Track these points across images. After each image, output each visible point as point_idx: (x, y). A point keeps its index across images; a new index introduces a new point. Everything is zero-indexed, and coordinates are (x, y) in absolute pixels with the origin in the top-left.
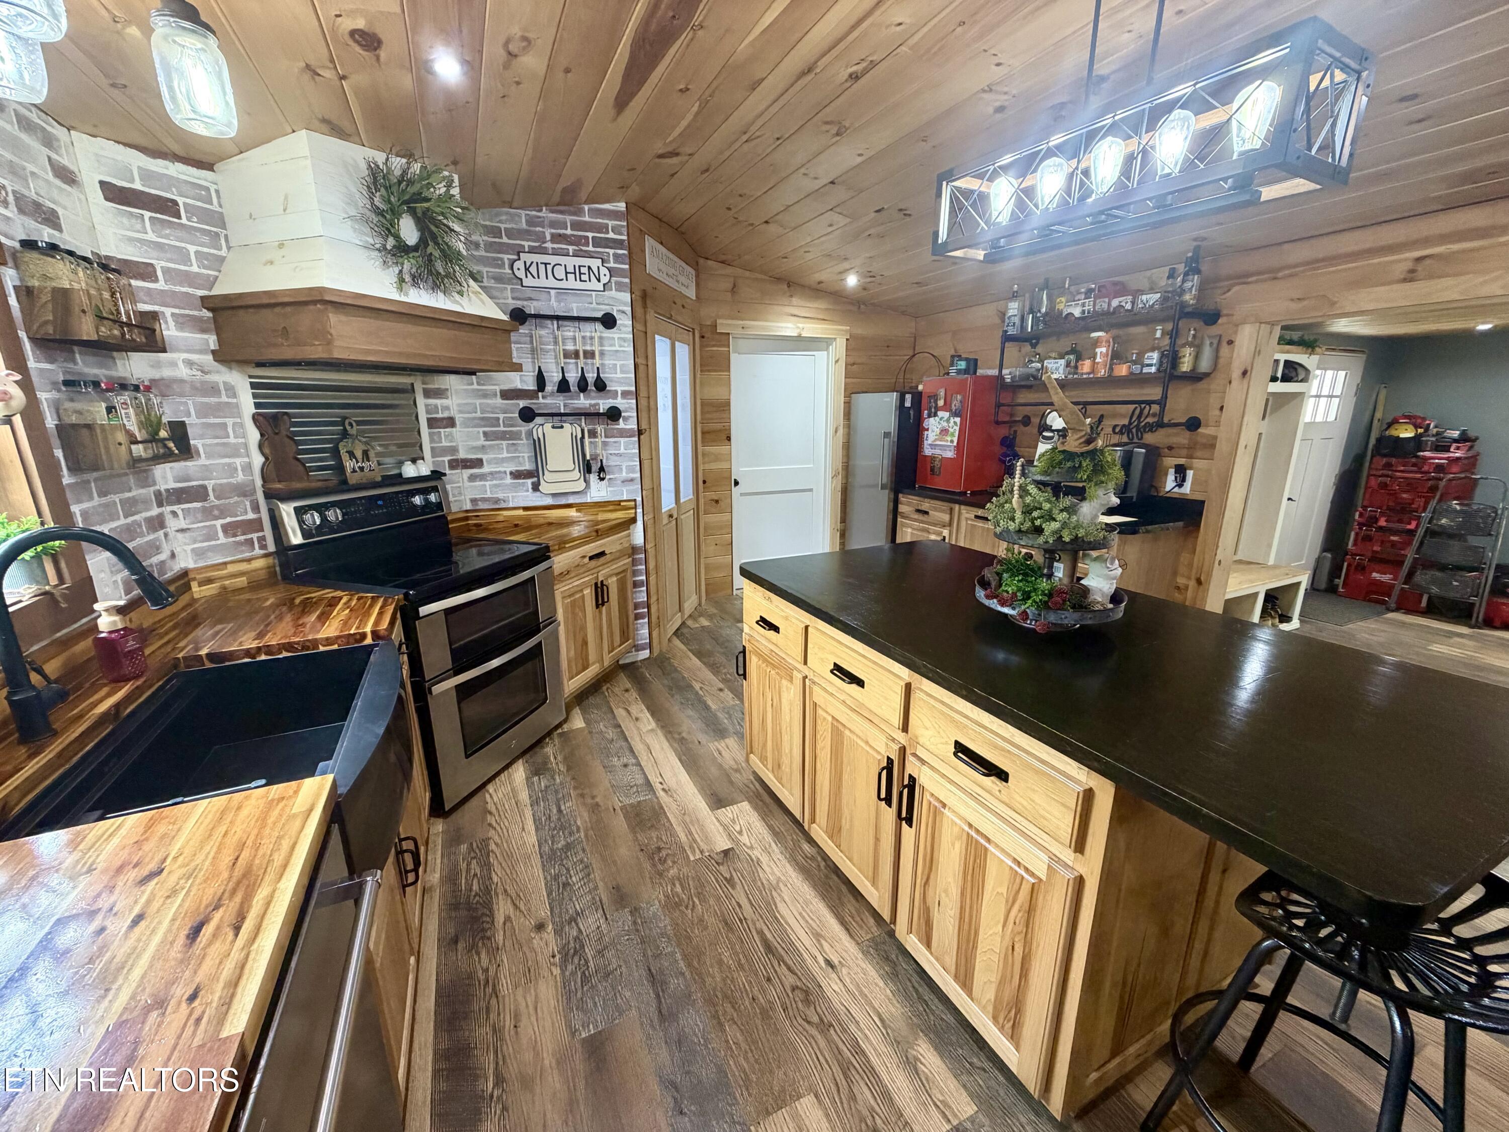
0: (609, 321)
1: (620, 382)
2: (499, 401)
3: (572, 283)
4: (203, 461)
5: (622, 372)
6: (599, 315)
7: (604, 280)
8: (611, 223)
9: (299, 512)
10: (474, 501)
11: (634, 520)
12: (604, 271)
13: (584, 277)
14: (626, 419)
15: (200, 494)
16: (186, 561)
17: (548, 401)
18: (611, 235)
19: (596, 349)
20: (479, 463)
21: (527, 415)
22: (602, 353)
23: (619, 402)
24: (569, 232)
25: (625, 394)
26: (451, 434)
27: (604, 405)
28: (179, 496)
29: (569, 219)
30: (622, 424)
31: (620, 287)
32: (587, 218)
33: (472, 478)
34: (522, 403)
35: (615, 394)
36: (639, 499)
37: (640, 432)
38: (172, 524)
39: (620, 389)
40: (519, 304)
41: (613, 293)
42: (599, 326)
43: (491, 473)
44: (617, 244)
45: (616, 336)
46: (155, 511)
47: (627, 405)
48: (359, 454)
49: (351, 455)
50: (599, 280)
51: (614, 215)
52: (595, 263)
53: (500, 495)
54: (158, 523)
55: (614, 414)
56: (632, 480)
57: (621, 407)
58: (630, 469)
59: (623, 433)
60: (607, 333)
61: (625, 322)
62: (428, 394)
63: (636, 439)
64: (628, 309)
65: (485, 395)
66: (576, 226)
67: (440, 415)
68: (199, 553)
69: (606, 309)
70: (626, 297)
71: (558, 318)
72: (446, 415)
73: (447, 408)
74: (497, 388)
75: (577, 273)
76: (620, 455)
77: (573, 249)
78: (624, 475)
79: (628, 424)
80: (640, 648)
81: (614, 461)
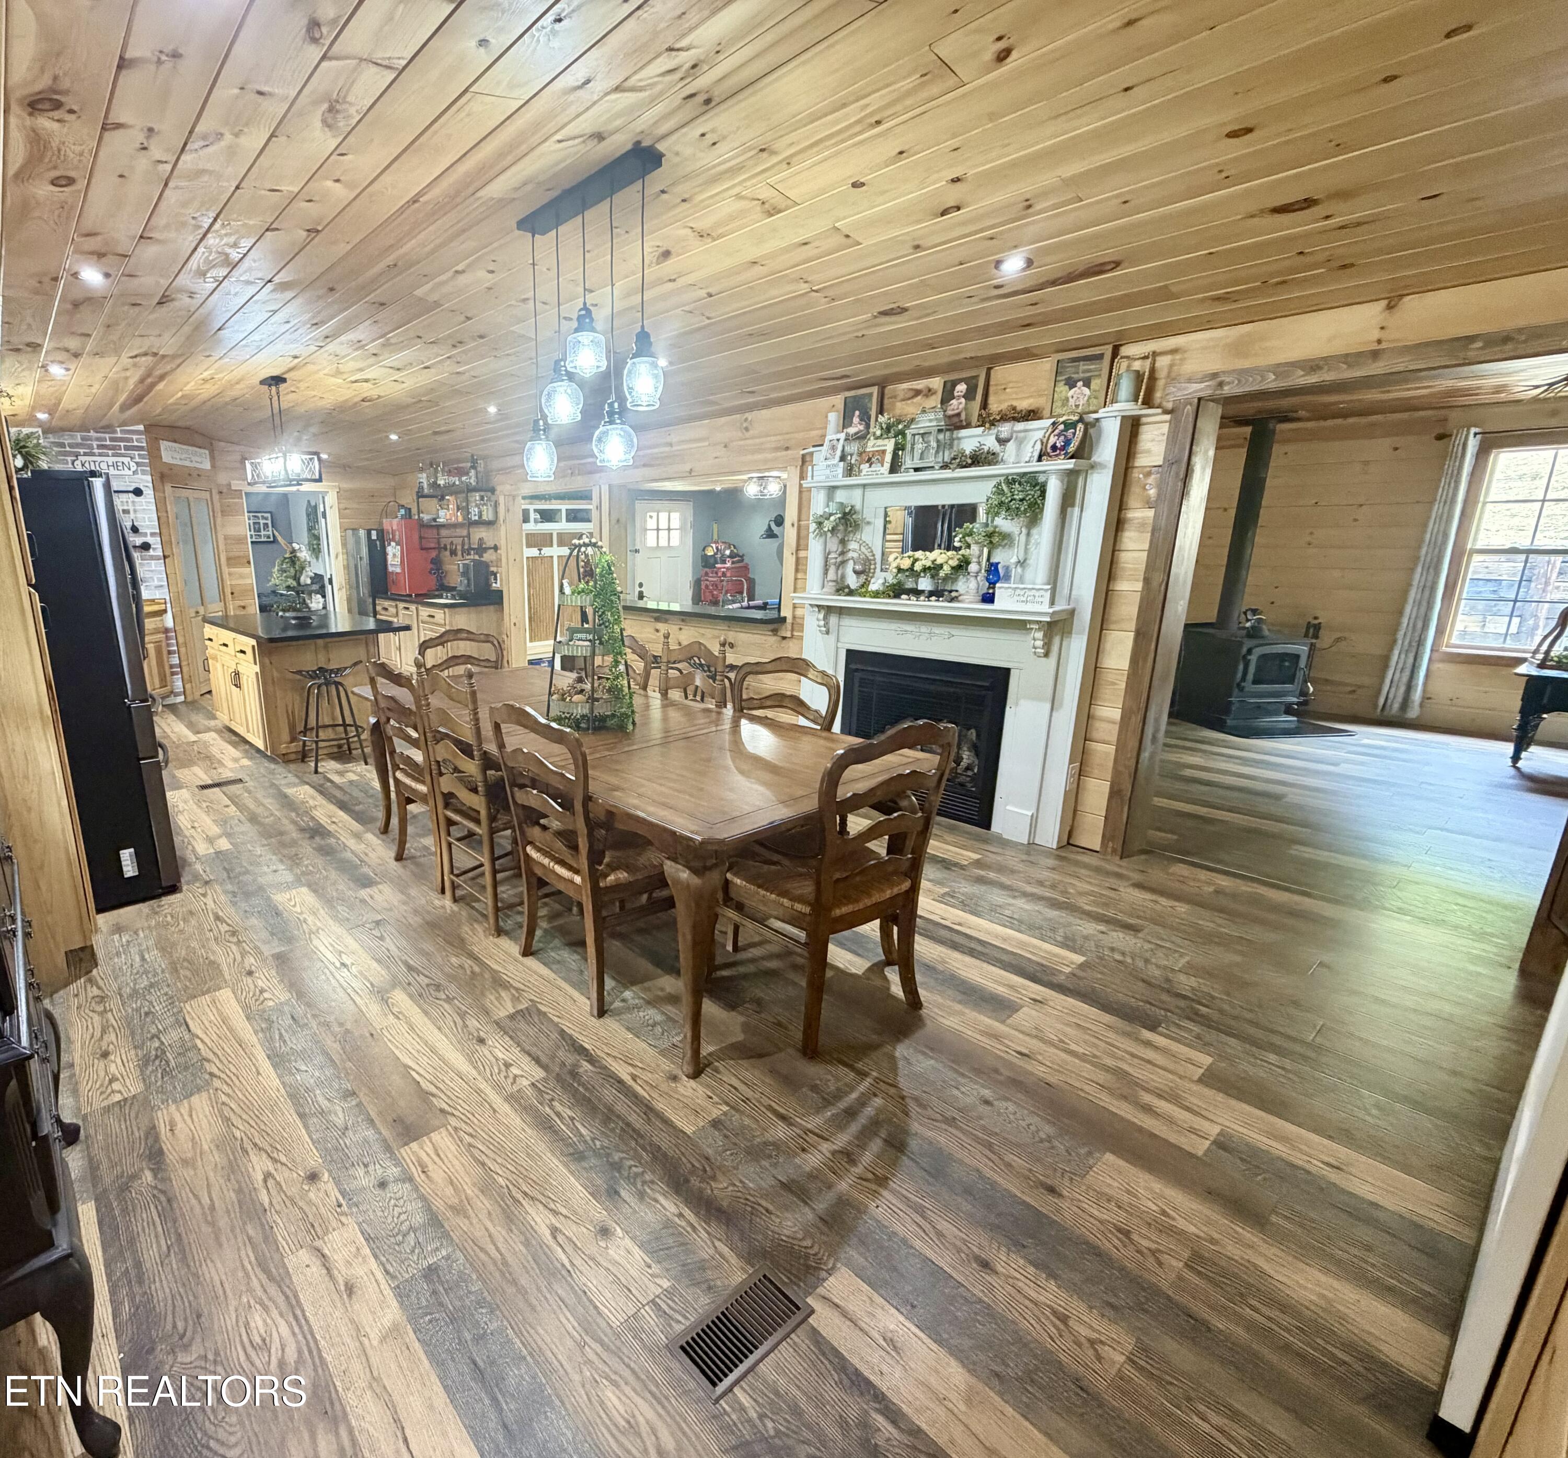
0: (138, 492)
1: (148, 527)
3: (111, 472)
5: (149, 521)
6: (132, 489)
7: (133, 468)
8: (135, 437)
11: (165, 611)
12: (132, 464)
13: (119, 468)
14: (154, 549)
18: (136, 444)
19: (131, 508)
22: (135, 511)
23: (149, 539)
24: (108, 443)
25: (153, 534)
27: (138, 541)
29: (107, 436)
30: (151, 552)
31: (144, 473)
32: (119, 435)
35: (145, 535)
36: (168, 598)
37: (165, 557)
39: (148, 532)
41: (140, 476)
42: (131, 495)
44: (140, 448)
45: (143, 500)
47: (155, 542)
50: (130, 469)
51: (137, 432)
52: (126, 460)
55: (145, 546)
56: (161, 586)
57: (150, 542)
58: (160, 580)
59: (152, 558)
60: (137, 499)
61: (149, 492)
63: (162, 561)
64: (150, 485)
66: (112, 439)
69: (135, 485)
70: (149, 478)
75: (114, 466)
76: (151, 571)
77: (110, 452)
78: (156, 583)
79: (157, 550)
80: (177, 695)
81: (148, 575)
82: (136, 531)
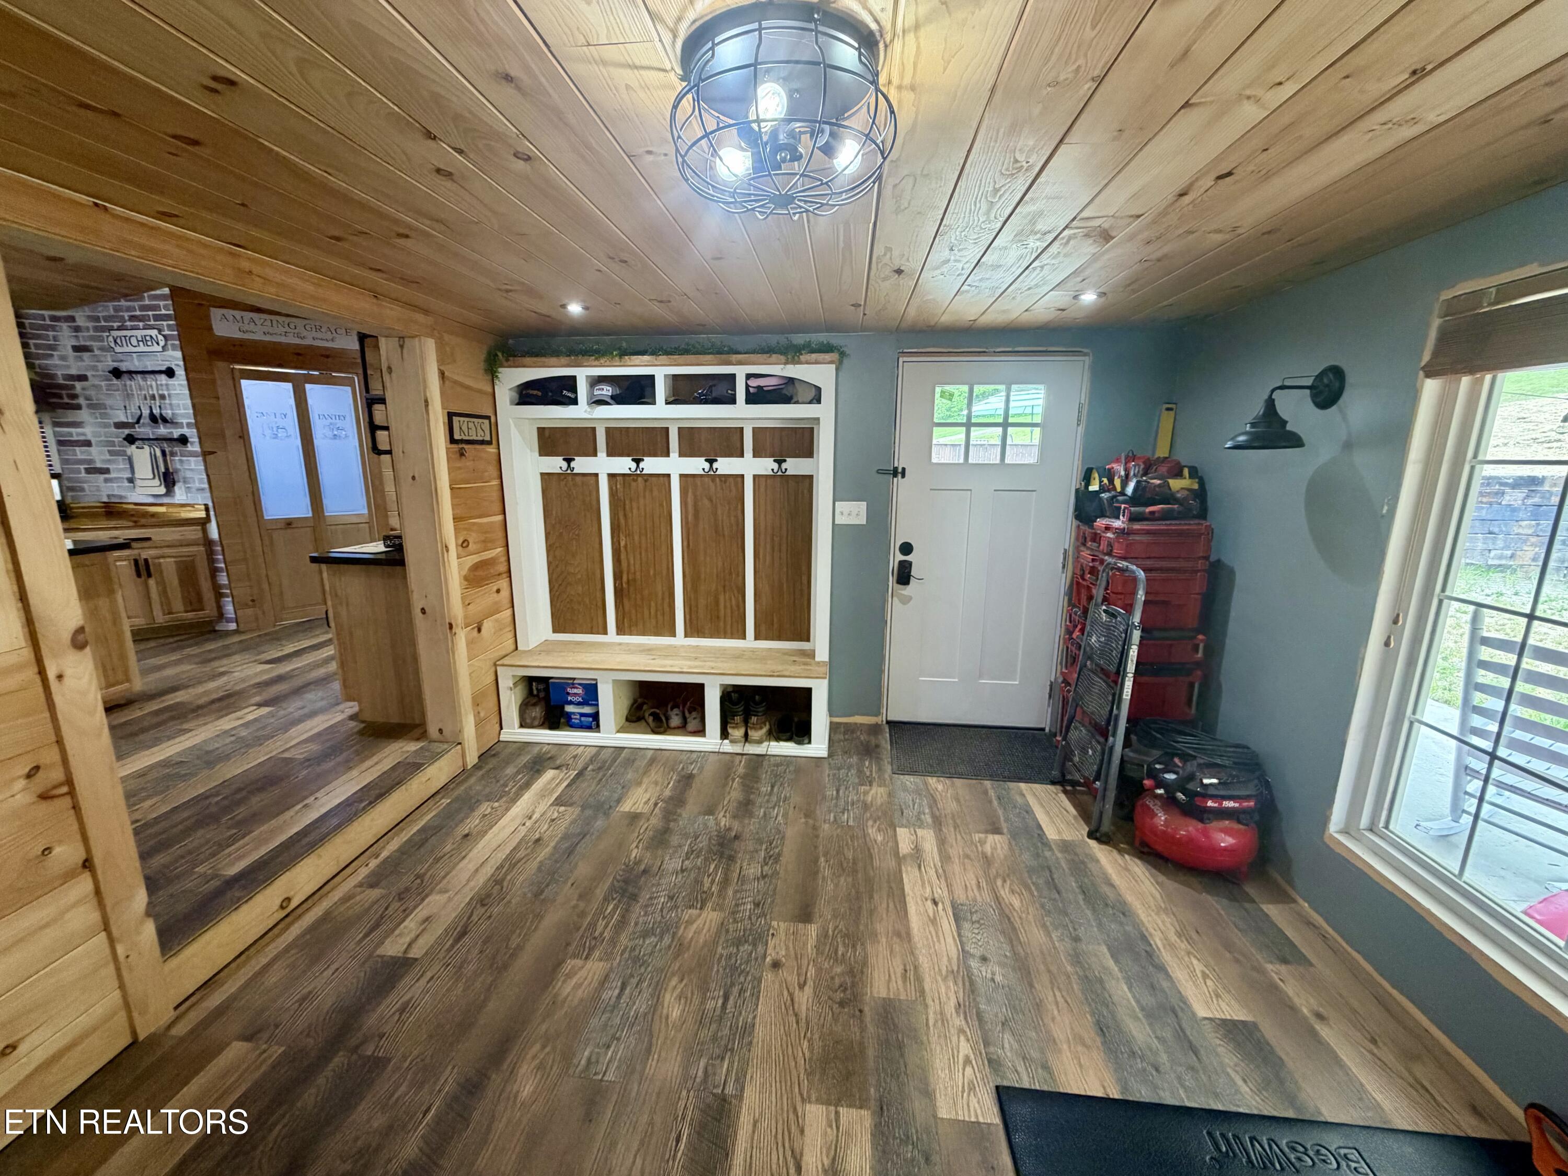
0: (170, 373)
1: (183, 416)
2: (113, 429)
3: (142, 348)
5: (185, 409)
6: (164, 368)
7: (162, 343)
8: (162, 303)
10: (109, 496)
11: (208, 519)
12: (160, 337)
13: (149, 343)
14: (192, 443)
17: (142, 430)
18: (163, 312)
19: (166, 393)
20: (107, 471)
21: (131, 439)
22: (169, 395)
23: (186, 431)
24: (138, 313)
25: (189, 425)
26: (89, 452)
27: (176, 433)
29: (136, 304)
30: (190, 448)
31: (174, 348)
32: (147, 302)
33: (106, 480)
34: (127, 431)
35: (181, 425)
36: (210, 504)
37: (204, 453)
39: (185, 421)
40: (116, 364)
41: (169, 352)
42: (164, 376)
43: (116, 478)
44: (166, 317)
45: (176, 383)
47: (191, 433)
50: (158, 344)
51: (163, 297)
52: (154, 333)
53: (123, 494)
55: (183, 440)
56: (203, 489)
57: (188, 435)
58: (201, 481)
59: (193, 454)
60: (171, 382)
61: (180, 372)
62: (56, 424)
63: (201, 458)
64: (181, 363)
65: (106, 426)
66: (144, 308)
67: (75, 439)
69: (167, 364)
70: (179, 354)
71: (143, 372)
72: (82, 438)
73: (83, 434)
74: (111, 422)
75: (144, 340)
76: (191, 470)
77: (141, 324)
78: (197, 485)
79: (194, 446)
80: (229, 620)
81: (189, 474)
82: (165, 420)
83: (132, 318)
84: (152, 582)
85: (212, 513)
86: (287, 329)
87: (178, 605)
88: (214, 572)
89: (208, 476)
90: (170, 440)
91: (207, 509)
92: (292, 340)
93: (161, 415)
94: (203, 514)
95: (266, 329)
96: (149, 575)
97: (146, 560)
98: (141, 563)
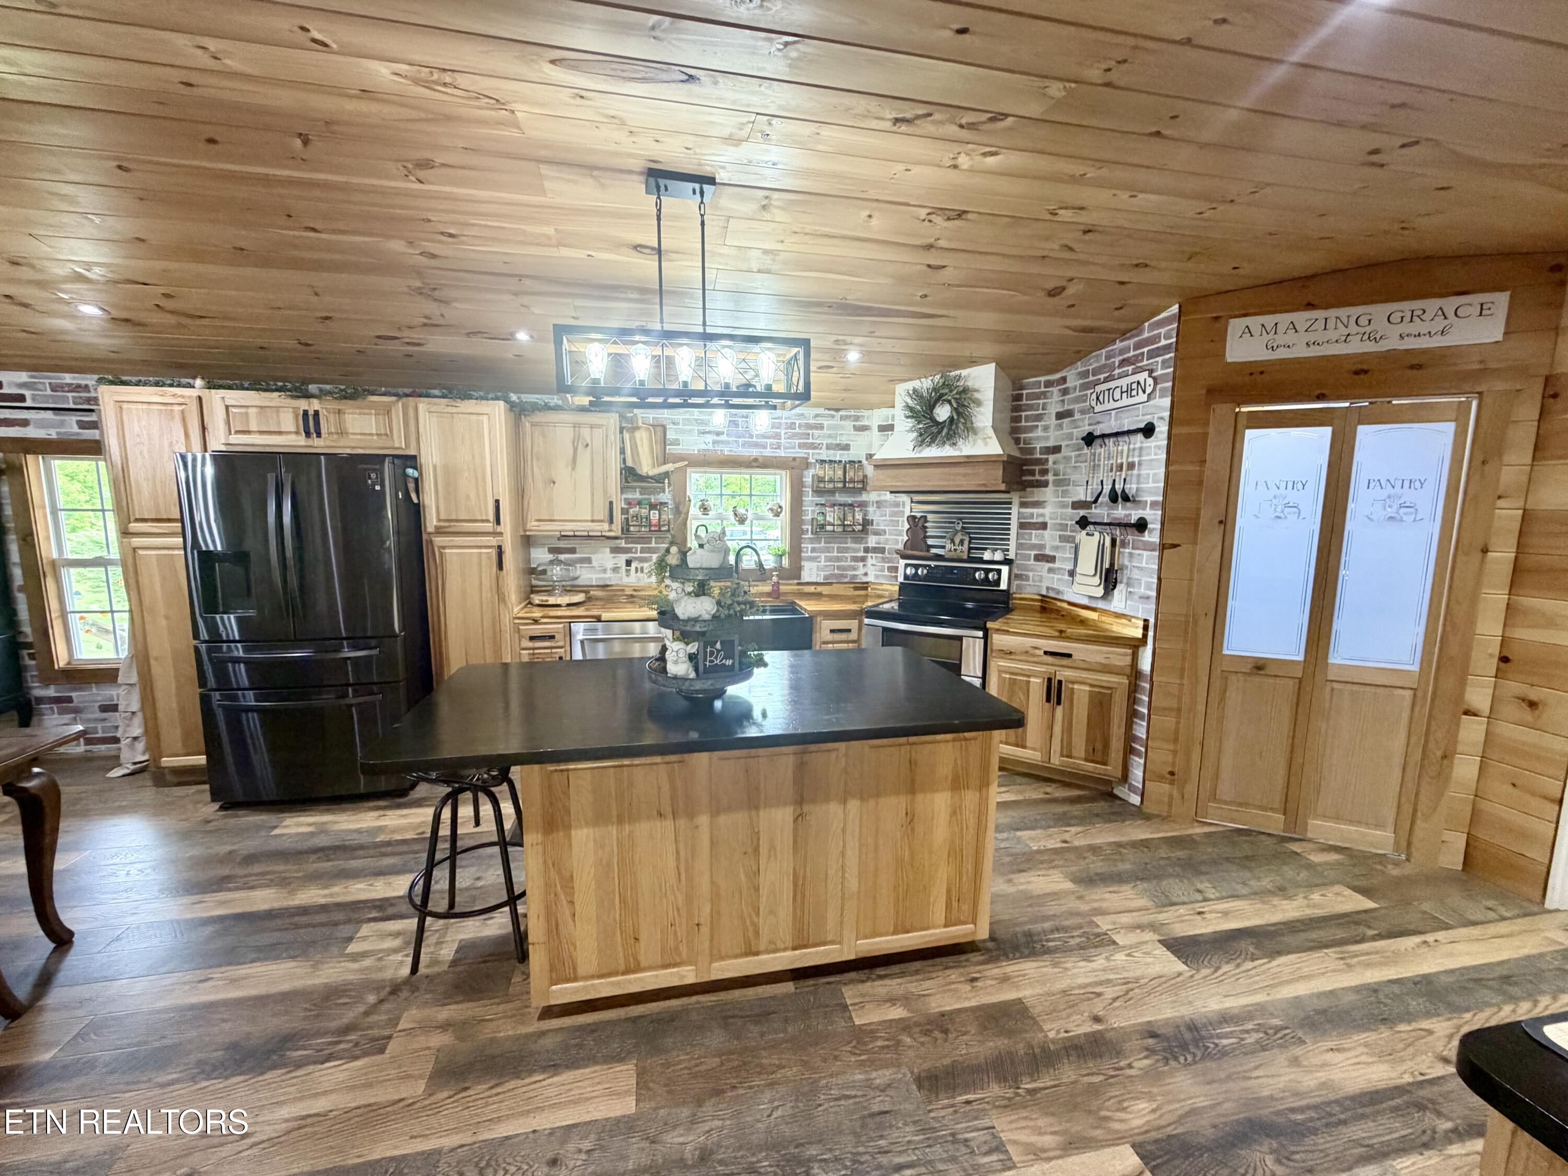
0: (1149, 431)
1: (1150, 492)
2: (1070, 510)
3: (1126, 401)
4: (887, 536)
5: (1154, 482)
6: (1142, 425)
7: (1149, 390)
8: (1163, 331)
9: (907, 565)
10: (1048, 588)
11: (1144, 640)
12: (1150, 381)
13: (1134, 393)
14: (1151, 531)
15: (881, 550)
16: (870, 578)
17: (1097, 511)
18: (1163, 343)
19: (1136, 460)
20: (1052, 559)
21: (1083, 523)
22: (1140, 463)
23: (1147, 513)
24: (1131, 354)
25: (1154, 504)
26: (1043, 536)
27: (1134, 515)
28: (876, 550)
29: (1132, 342)
30: (1147, 537)
31: (1163, 393)
32: (1145, 335)
33: (1050, 570)
34: (1082, 512)
35: (1144, 505)
36: (1152, 621)
37: (1163, 547)
38: (870, 562)
39: (1149, 499)
40: (1091, 428)
41: (1156, 401)
42: (1140, 436)
43: (1059, 569)
44: (1167, 348)
45: (1153, 444)
46: (862, 554)
47: (1153, 517)
48: (957, 541)
49: (953, 541)
50: (1144, 392)
51: (1167, 321)
52: (1143, 376)
53: (1061, 588)
54: (863, 559)
55: (1141, 526)
56: (1148, 598)
57: (1148, 518)
58: (1148, 587)
59: (1148, 547)
60: (1147, 443)
61: (1162, 429)
62: (1023, 505)
63: (1157, 553)
64: (1167, 414)
65: (1064, 506)
66: (1137, 345)
67: (1034, 520)
68: (877, 576)
69: (1148, 419)
70: (1167, 402)
71: (1117, 434)
72: (1040, 520)
73: (1043, 515)
74: (1070, 500)
75: (1129, 391)
76: (1140, 569)
77: (1130, 368)
78: (1142, 591)
79: (1152, 536)
80: (1132, 789)
81: (1136, 575)
82: (1126, 498)
83: (1123, 363)
84: (1059, 710)
85: (1151, 634)
86: (1353, 328)
87: (1080, 746)
88: (1132, 715)
89: (1159, 579)
90: (1125, 526)
91: (1146, 628)
92: (1356, 347)
93: (1123, 490)
94: (1139, 633)
95: (1311, 337)
96: (1059, 703)
97: (1060, 682)
98: (1055, 684)
